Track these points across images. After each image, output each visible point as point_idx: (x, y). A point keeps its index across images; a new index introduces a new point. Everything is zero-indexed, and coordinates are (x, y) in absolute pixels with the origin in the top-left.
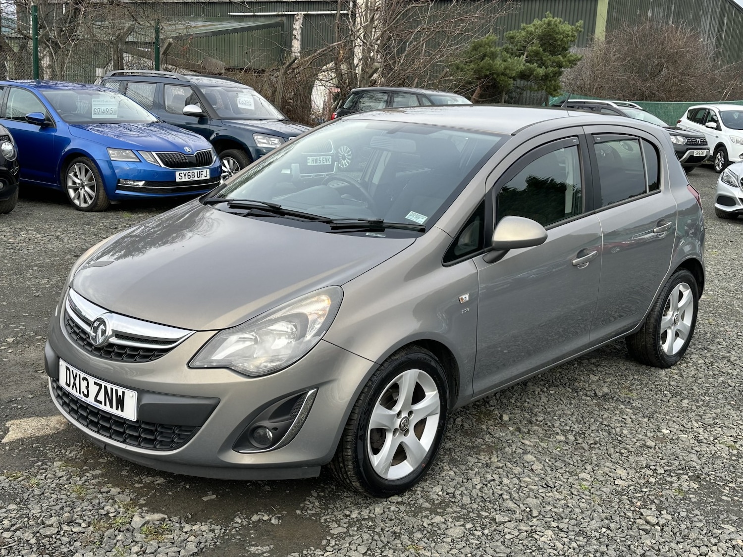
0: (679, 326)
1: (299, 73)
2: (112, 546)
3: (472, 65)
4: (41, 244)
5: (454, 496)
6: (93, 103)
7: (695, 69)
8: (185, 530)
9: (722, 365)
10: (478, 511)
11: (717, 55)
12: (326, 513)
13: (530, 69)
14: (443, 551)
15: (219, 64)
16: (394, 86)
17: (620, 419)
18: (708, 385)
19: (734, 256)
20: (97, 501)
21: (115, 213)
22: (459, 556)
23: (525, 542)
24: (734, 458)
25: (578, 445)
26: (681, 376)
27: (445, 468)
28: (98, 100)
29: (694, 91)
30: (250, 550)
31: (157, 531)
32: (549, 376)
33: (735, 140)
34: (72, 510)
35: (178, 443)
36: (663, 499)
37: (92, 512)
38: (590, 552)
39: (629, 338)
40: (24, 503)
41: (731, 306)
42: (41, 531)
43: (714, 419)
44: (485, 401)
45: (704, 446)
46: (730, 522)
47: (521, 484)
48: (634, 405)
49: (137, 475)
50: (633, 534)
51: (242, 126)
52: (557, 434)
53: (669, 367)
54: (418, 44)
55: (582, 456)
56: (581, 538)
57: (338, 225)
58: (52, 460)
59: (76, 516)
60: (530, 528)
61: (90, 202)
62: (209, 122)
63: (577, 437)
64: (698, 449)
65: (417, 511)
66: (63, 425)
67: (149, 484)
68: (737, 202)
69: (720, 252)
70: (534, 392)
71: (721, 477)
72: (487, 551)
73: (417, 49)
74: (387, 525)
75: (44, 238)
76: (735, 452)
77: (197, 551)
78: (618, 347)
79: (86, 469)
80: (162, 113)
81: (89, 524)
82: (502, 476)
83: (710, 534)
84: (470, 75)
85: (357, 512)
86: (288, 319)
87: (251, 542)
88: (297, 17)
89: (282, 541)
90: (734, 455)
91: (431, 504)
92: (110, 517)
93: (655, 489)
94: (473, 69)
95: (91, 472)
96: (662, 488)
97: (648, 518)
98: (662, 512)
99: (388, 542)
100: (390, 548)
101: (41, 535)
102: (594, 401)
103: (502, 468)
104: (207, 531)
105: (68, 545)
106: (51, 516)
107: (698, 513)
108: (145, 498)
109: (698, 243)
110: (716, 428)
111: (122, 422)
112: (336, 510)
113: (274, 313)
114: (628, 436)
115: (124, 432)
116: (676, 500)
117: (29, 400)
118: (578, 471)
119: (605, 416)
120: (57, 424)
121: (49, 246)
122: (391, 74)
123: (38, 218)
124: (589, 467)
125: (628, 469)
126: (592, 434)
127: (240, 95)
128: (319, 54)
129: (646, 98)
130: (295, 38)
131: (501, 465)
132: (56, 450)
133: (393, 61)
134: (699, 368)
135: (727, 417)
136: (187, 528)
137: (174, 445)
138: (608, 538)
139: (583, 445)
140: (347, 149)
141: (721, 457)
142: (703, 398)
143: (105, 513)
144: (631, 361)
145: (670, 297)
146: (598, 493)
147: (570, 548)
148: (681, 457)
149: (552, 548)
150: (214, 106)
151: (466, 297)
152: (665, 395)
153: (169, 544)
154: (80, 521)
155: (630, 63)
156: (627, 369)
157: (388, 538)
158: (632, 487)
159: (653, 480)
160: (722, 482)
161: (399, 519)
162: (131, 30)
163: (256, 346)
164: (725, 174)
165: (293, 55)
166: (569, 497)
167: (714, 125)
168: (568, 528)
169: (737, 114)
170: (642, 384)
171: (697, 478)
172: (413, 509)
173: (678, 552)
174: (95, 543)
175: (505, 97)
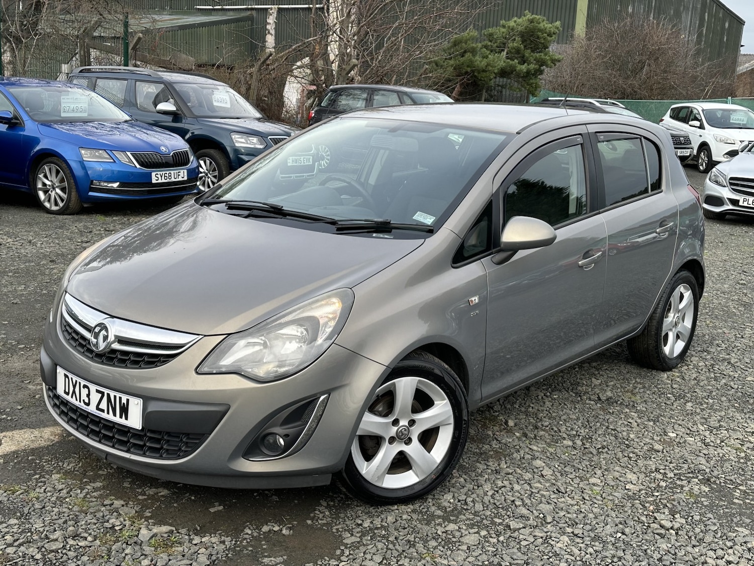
0: (679, 328)
1: (274, 69)
2: (121, 559)
3: (452, 62)
4: (14, 248)
5: (466, 504)
6: (62, 101)
7: (677, 66)
8: (194, 542)
9: (723, 367)
10: (492, 518)
11: (698, 53)
12: (338, 523)
13: (511, 66)
14: (460, 559)
15: (189, 60)
16: (372, 83)
17: (626, 423)
18: (710, 388)
19: (725, 257)
20: (101, 514)
21: (88, 216)
22: (476, 563)
23: (541, 548)
24: (742, 461)
25: (586, 450)
26: (683, 379)
27: (454, 475)
28: (67, 97)
29: (676, 89)
30: (264, 561)
31: (166, 544)
32: (551, 380)
33: (718, 139)
34: (76, 523)
35: (185, 451)
36: (675, 503)
37: (97, 525)
38: (607, 557)
39: (630, 341)
40: (25, 517)
41: (727, 307)
42: (46, 546)
43: (719, 421)
44: (489, 407)
45: (711, 449)
46: (744, 525)
47: (533, 490)
48: (638, 408)
49: (140, 488)
50: (648, 538)
51: (219, 125)
52: (564, 439)
53: (670, 369)
54: (395, 40)
55: (591, 461)
56: (597, 544)
57: (343, 226)
58: (50, 473)
59: (80, 530)
60: (545, 535)
61: (61, 205)
62: (184, 121)
63: (584, 441)
64: (705, 452)
65: (429, 519)
66: (57, 437)
67: (153, 495)
68: (725, 202)
69: (710, 253)
70: (537, 396)
71: (731, 480)
72: (504, 558)
73: (395, 45)
74: (401, 533)
75: (16, 243)
76: (743, 455)
77: (209, 563)
78: (617, 350)
79: (86, 482)
80: (134, 110)
81: (95, 538)
82: (512, 482)
83: (725, 537)
84: (449, 72)
85: (369, 521)
86: (298, 322)
87: (264, 553)
88: (271, 12)
89: (295, 552)
90: (742, 458)
91: (443, 512)
92: (116, 530)
93: (666, 493)
94: (452, 66)
95: (92, 484)
96: (673, 492)
97: (662, 522)
98: (676, 516)
99: (403, 551)
100: (405, 557)
101: (47, 550)
102: (599, 405)
103: (511, 474)
104: (218, 543)
105: (75, 560)
106: (55, 531)
107: (711, 516)
108: (150, 510)
109: (698, 243)
110: (722, 431)
111: (126, 431)
112: (347, 520)
113: (284, 316)
114: (635, 440)
115: (128, 441)
116: (688, 504)
117: (18, 411)
118: (588, 476)
119: (611, 420)
120: (51, 435)
121: (23, 251)
122: (368, 71)
123: (8, 222)
124: (599, 472)
125: (638, 473)
126: (599, 439)
127: (216, 92)
128: (294, 50)
129: (628, 96)
130: (269, 32)
131: (511, 471)
132: (53, 463)
133: (370, 58)
134: (700, 371)
135: (732, 419)
136: (197, 540)
137: (181, 454)
138: (624, 543)
139: (591, 450)
140: (325, 148)
141: (729, 460)
142: (707, 401)
143: (111, 526)
144: (632, 364)
145: (672, 299)
146: (611, 498)
147: (587, 554)
148: (689, 461)
149: (569, 554)
150: (188, 104)
151: (475, 299)
152: (669, 399)
153: (180, 557)
154: (86, 535)
155: (611, 60)
156: (628, 372)
157: (403, 546)
158: (643, 492)
159: (663, 484)
160: (732, 485)
161: (412, 528)
162: (98, 24)
163: (264, 351)
164: (712, 174)
165: (268, 51)
166: (582, 503)
167: (697, 123)
168: (583, 534)
169: (720, 112)
170: (644, 387)
171: (707, 481)
172: (425, 517)
173: (694, 555)
174: (103, 557)
175: (484, 95)
